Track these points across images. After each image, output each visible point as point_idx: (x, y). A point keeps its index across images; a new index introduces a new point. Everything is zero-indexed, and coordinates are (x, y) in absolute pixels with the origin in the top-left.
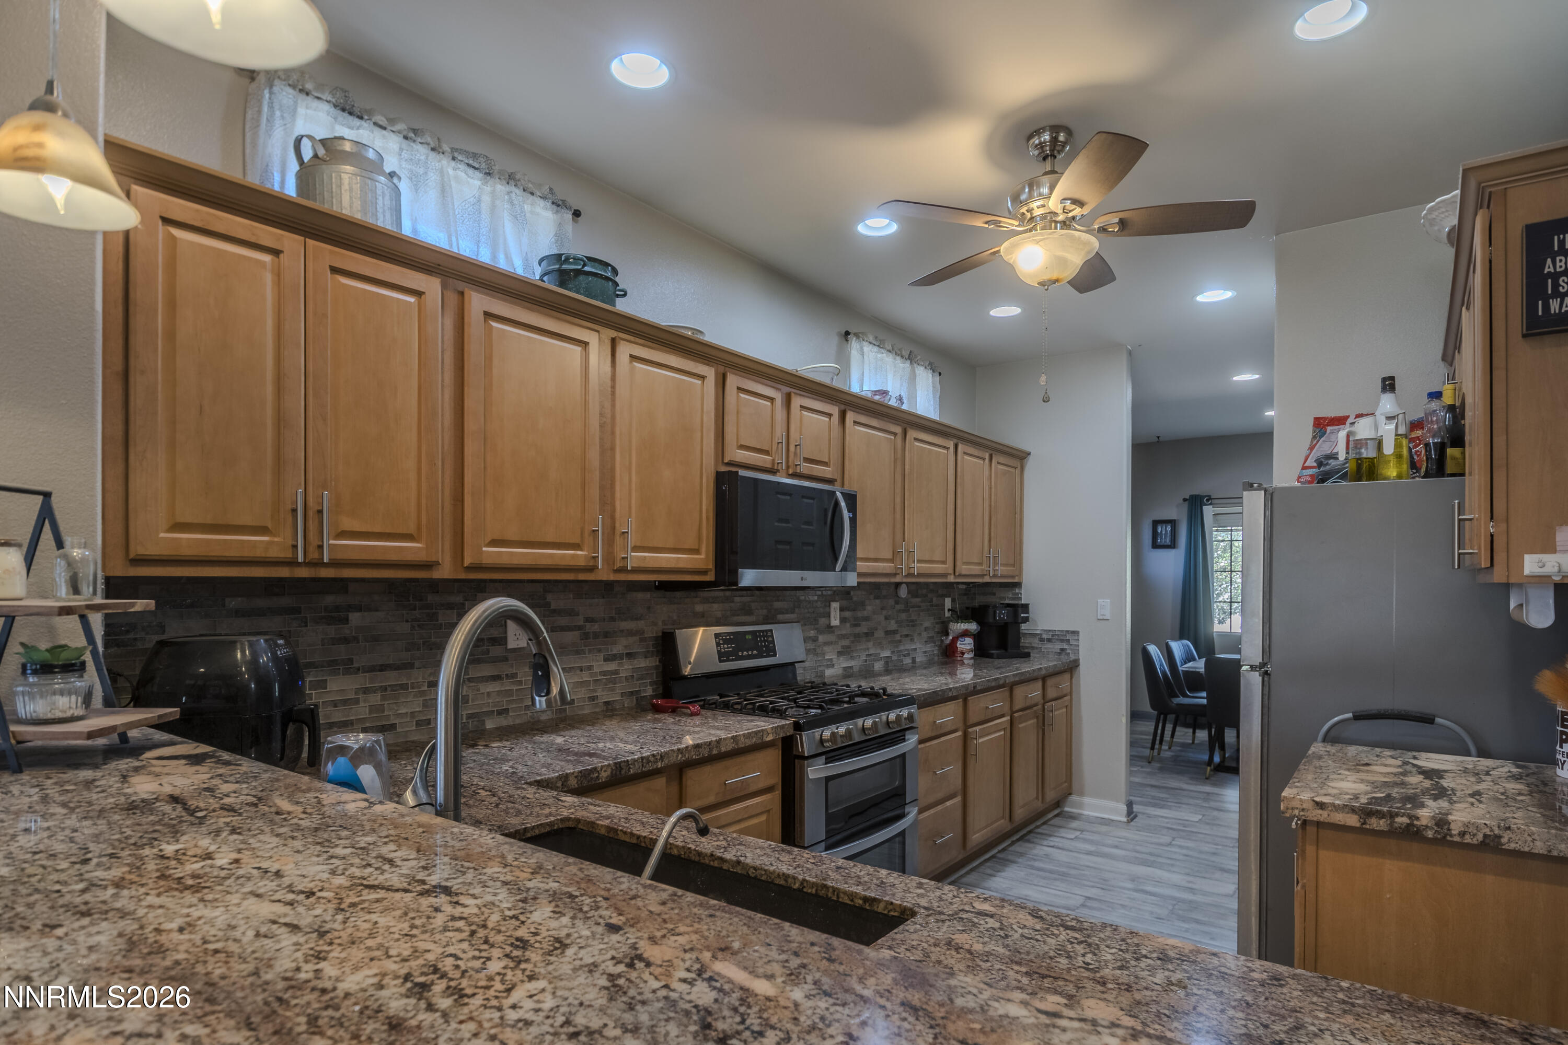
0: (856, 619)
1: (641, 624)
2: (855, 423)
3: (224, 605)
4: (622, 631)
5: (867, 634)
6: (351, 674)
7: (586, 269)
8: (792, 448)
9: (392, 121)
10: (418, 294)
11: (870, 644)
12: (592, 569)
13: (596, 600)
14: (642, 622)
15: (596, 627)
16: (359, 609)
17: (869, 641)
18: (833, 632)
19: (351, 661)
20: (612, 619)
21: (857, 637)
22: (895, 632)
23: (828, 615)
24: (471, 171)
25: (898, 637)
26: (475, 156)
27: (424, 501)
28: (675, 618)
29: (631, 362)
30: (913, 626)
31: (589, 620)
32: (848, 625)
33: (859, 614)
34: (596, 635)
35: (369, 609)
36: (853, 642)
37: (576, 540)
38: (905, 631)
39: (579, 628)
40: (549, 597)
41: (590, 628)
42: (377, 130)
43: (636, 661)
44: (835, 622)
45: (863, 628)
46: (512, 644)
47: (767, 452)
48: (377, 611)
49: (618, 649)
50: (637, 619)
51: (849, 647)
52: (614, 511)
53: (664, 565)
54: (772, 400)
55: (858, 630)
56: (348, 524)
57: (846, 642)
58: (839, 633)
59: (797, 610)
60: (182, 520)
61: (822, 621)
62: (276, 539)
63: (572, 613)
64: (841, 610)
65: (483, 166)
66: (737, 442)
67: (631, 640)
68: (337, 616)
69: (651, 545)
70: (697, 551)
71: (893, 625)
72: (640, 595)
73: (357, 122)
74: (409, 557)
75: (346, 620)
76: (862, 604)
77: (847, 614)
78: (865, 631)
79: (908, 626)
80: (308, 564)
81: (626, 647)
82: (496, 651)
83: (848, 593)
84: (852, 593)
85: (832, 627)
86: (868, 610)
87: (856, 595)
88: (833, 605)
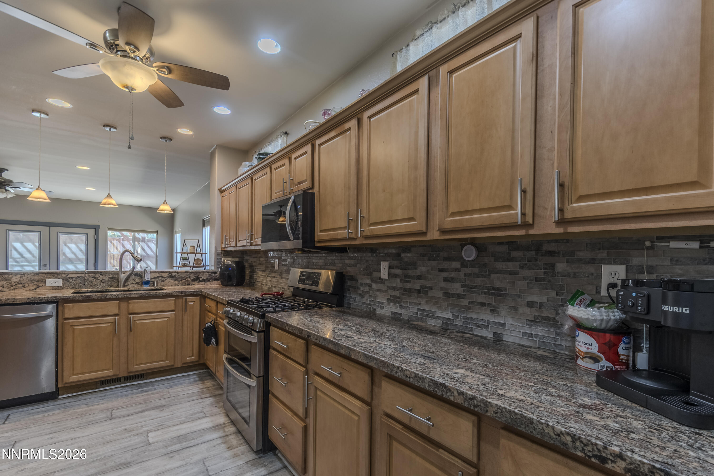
0: (406, 276)
5: (419, 291)
11: (423, 301)
17: (421, 297)
18: (384, 283)
21: (407, 291)
22: (459, 296)
23: (379, 270)
25: (465, 302)
30: (500, 295)
32: (398, 280)
33: (410, 272)
36: (403, 294)
38: (481, 299)
44: (384, 275)
45: (416, 285)
51: (399, 298)
55: (408, 286)
57: (396, 293)
58: (389, 284)
59: (358, 265)
61: (375, 274)
64: (390, 267)
71: (457, 288)
76: (414, 266)
77: (398, 271)
78: (418, 288)
79: (485, 293)
83: (399, 255)
84: (403, 255)
85: (382, 279)
86: (422, 269)
87: (407, 256)
88: (383, 263)
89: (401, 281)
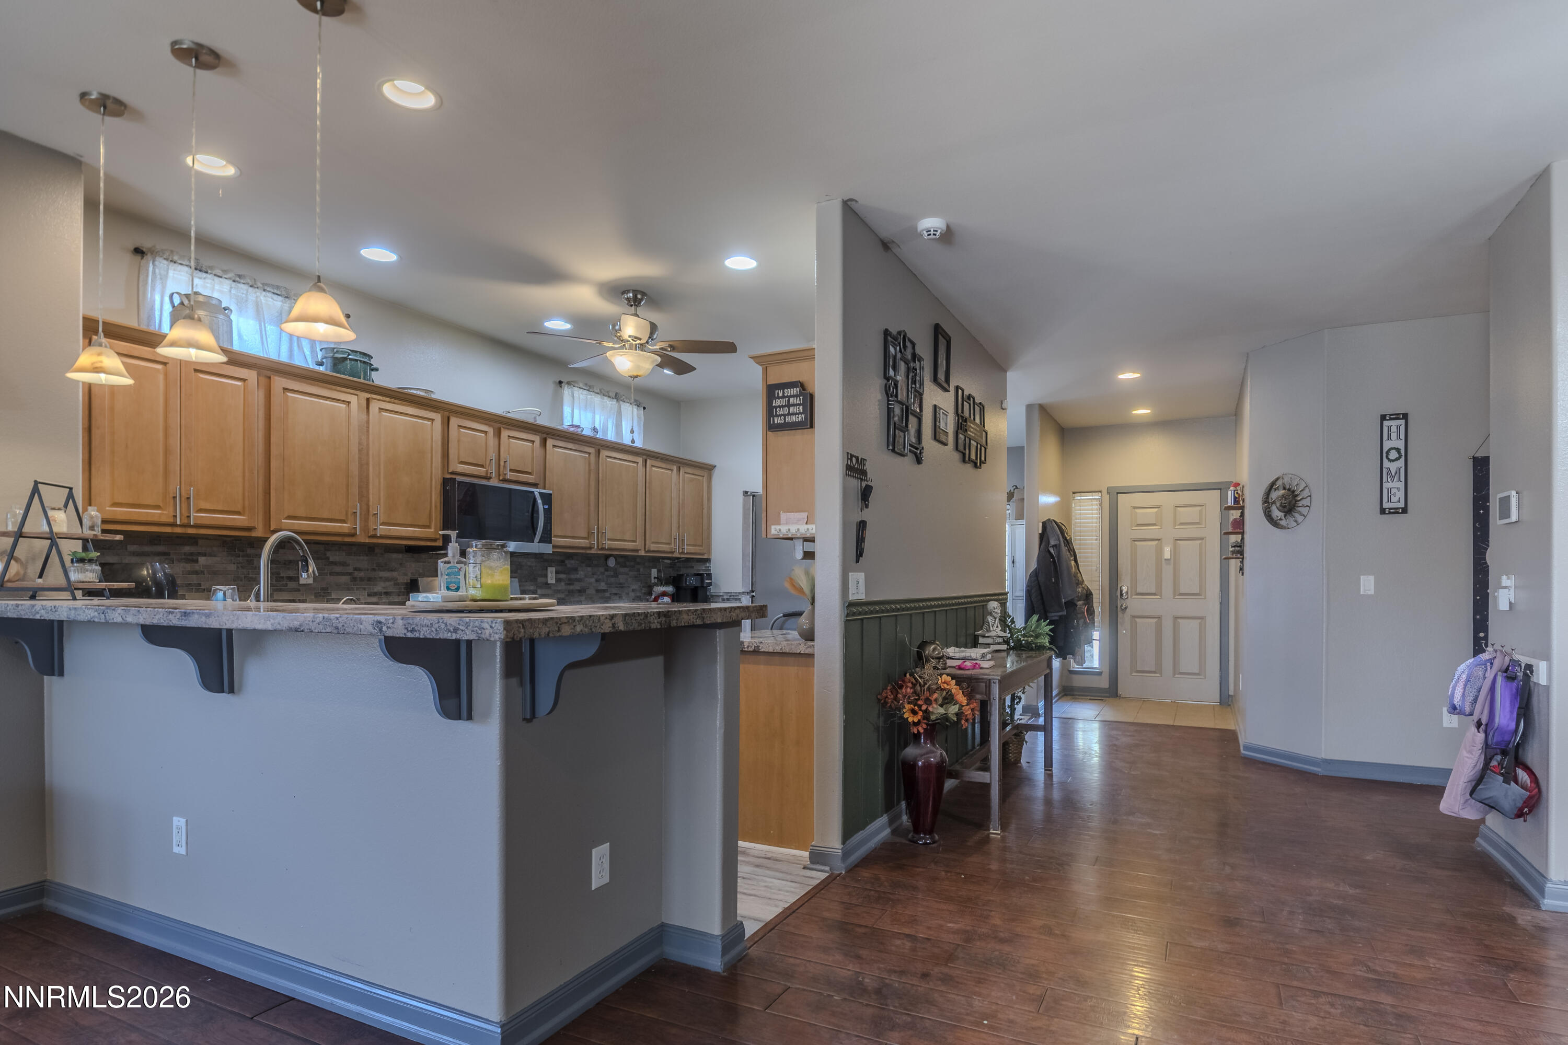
0: (570, 579)
1: (395, 574)
2: (554, 446)
3: (126, 549)
4: (381, 578)
5: (579, 591)
6: (200, 592)
7: (350, 357)
8: (502, 463)
9: (225, 271)
10: (244, 380)
11: (582, 598)
12: (354, 535)
13: (362, 557)
14: (396, 573)
15: (362, 574)
16: (204, 555)
17: (581, 596)
18: (550, 588)
19: (200, 585)
20: (374, 570)
21: (571, 593)
22: (604, 591)
23: (546, 576)
24: (275, 297)
25: (607, 594)
26: (278, 287)
27: (247, 494)
28: (421, 571)
29: (380, 412)
30: (622, 587)
31: (355, 569)
32: (563, 584)
33: (573, 576)
34: (362, 579)
35: (210, 555)
36: (567, 595)
37: (343, 518)
38: (614, 591)
39: (350, 574)
40: (328, 554)
41: (357, 574)
42: (216, 279)
43: (391, 598)
44: (551, 579)
45: (577, 586)
46: (302, 582)
47: (482, 466)
48: (215, 556)
49: (379, 588)
50: (392, 571)
51: (563, 599)
52: (368, 501)
53: (404, 534)
54: (486, 432)
55: (571, 587)
56: (203, 505)
57: (562, 596)
58: (556, 588)
59: (519, 571)
60: (117, 501)
61: (540, 580)
62: (165, 512)
63: (344, 564)
64: (557, 572)
65: (284, 293)
66: (459, 459)
67: (388, 584)
68: (191, 558)
69: (394, 522)
70: (429, 527)
71: (603, 586)
72: (395, 556)
73: (204, 275)
74: (239, 524)
75: (197, 561)
76: (575, 570)
77: (562, 576)
78: (579, 588)
79: (616, 587)
80: (182, 526)
81: (384, 588)
82: (291, 585)
83: (563, 561)
84: (567, 562)
85: (549, 584)
86: (581, 574)
87: (570, 563)
88: (550, 569)
89: (566, 584)
